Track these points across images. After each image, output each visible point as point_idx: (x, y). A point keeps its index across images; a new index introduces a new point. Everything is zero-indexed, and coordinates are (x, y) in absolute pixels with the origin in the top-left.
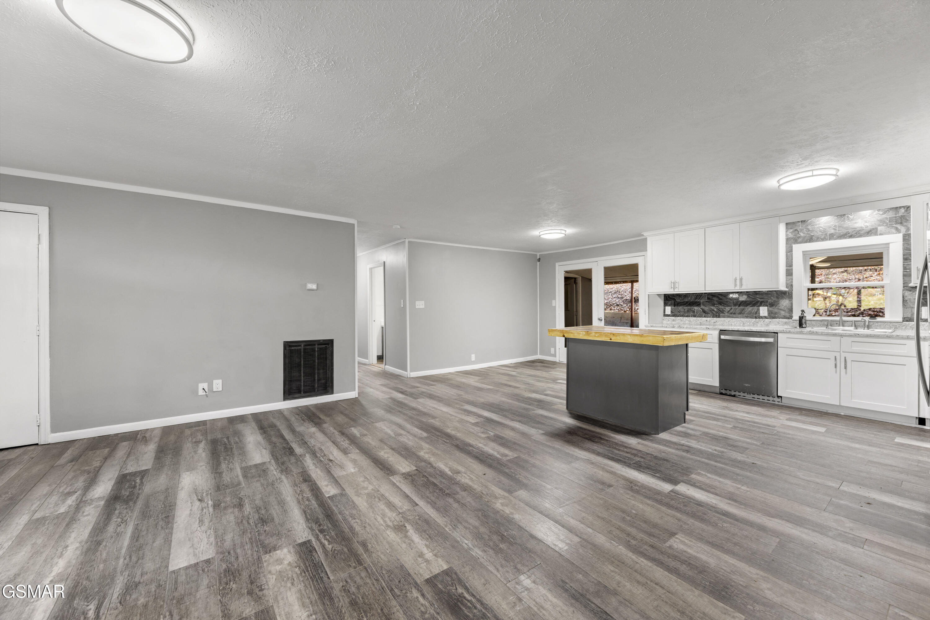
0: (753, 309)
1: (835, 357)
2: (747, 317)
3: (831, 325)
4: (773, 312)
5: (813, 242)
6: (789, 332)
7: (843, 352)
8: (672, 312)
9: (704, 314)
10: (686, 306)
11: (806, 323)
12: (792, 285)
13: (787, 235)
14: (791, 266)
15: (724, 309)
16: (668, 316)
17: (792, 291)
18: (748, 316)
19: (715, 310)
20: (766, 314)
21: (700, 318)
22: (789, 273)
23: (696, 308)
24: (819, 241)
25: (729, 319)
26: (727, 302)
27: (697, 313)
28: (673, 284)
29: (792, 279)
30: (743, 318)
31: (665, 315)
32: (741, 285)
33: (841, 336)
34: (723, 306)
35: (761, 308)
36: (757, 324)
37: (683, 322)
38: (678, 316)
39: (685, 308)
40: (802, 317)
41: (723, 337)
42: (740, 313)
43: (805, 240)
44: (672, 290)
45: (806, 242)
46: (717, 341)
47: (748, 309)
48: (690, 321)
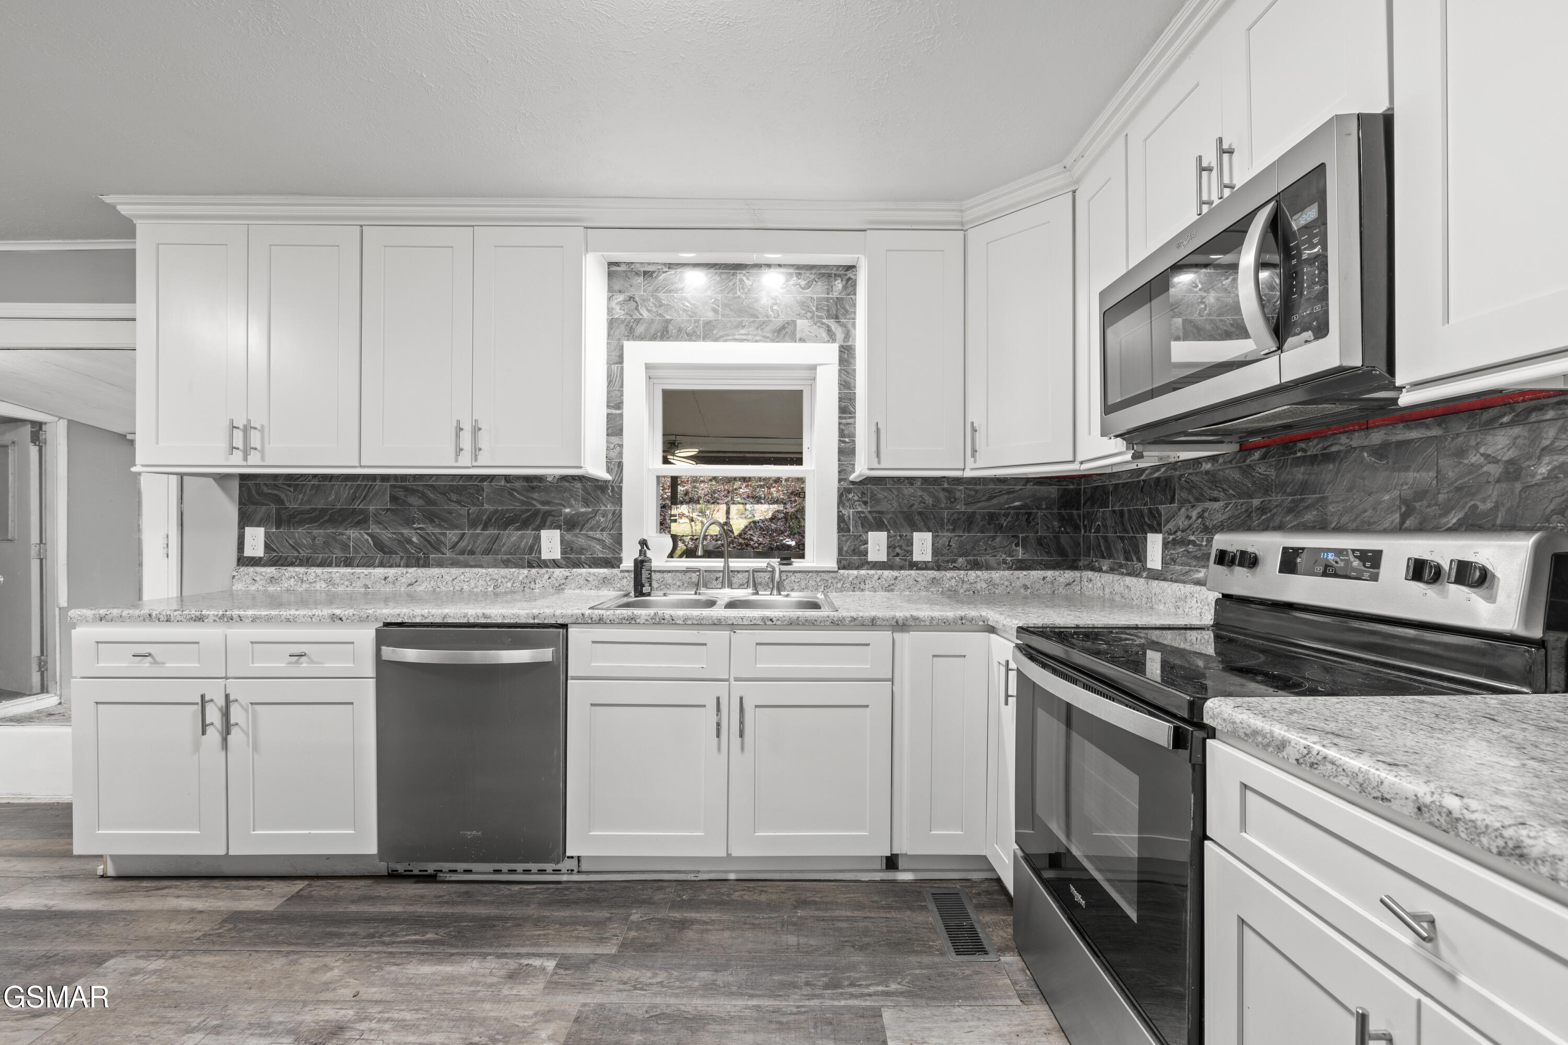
0: (522, 538)
1: (718, 699)
2: (506, 564)
3: (706, 586)
4: (575, 546)
5: (668, 339)
6: (601, 621)
7: (736, 680)
8: (267, 547)
9: (380, 555)
10: (320, 527)
11: (650, 579)
12: (620, 465)
13: (610, 310)
14: (619, 406)
15: (442, 538)
16: (254, 562)
17: (621, 481)
18: (508, 560)
19: (414, 539)
20: (557, 555)
21: (366, 571)
22: (615, 428)
23: (353, 533)
24: (682, 339)
25: (455, 571)
26: (450, 513)
27: (356, 551)
28: (238, 436)
29: (621, 446)
30: (495, 566)
31: (243, 561)
32: (476, 450)
33: (733, 627)
34: (440, 526)
35: (544, 534)
36: (532, 585)
37: (305, 586)
38: (292, 564)
39: (315, 532)
40: (642, 562)
41: (389, 653)
42: (487, 552)
43: (652, 331)
44: (237, 457)
45: (653, 338)
46: (369, 669)
47: (509, 536)
48: (330, 581)
